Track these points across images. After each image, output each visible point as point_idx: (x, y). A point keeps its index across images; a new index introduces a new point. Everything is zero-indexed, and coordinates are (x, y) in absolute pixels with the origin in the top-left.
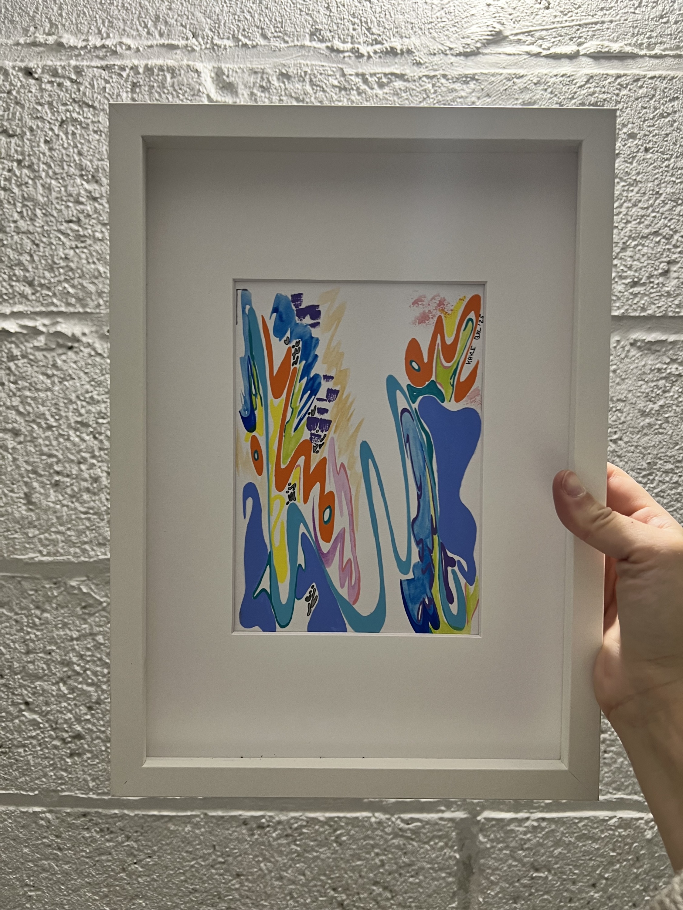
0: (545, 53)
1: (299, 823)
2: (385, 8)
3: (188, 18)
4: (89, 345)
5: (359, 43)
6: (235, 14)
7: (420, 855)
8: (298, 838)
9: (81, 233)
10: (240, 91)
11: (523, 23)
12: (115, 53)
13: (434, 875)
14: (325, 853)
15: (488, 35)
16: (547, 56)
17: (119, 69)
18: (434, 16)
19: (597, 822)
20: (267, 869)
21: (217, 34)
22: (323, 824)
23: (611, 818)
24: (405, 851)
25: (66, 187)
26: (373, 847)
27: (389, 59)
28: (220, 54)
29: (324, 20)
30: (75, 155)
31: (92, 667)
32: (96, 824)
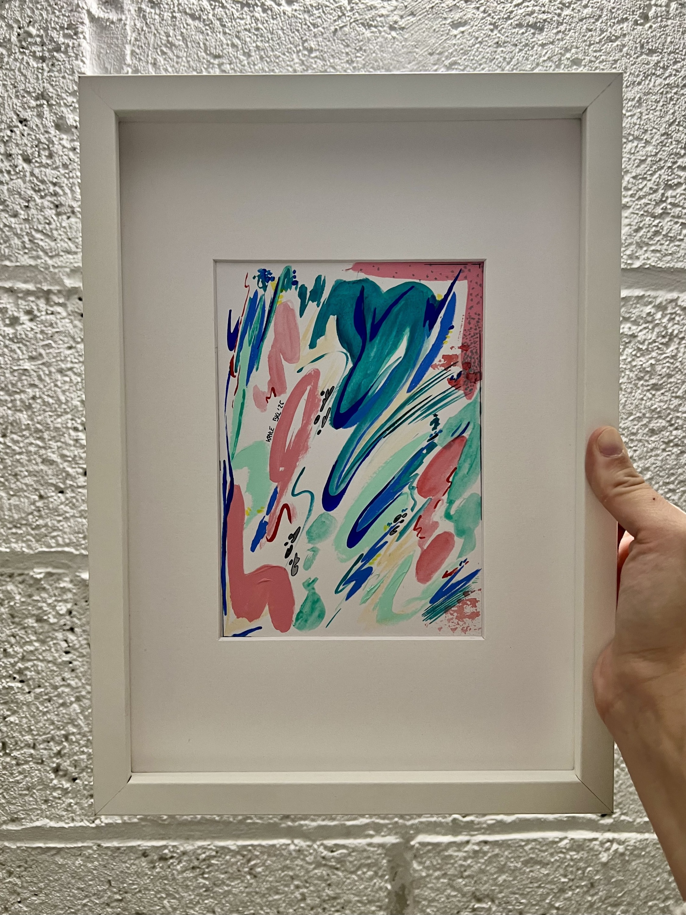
1: (207, 854)
7: (346, 886)
8: (207, 870)
13: (362, 908)
14: (237, 887)
19: (547, 844)
20: (171, 906)
22: (234, 853)
23: (561, 840)
24: (329, 882)
26: (292, 878)
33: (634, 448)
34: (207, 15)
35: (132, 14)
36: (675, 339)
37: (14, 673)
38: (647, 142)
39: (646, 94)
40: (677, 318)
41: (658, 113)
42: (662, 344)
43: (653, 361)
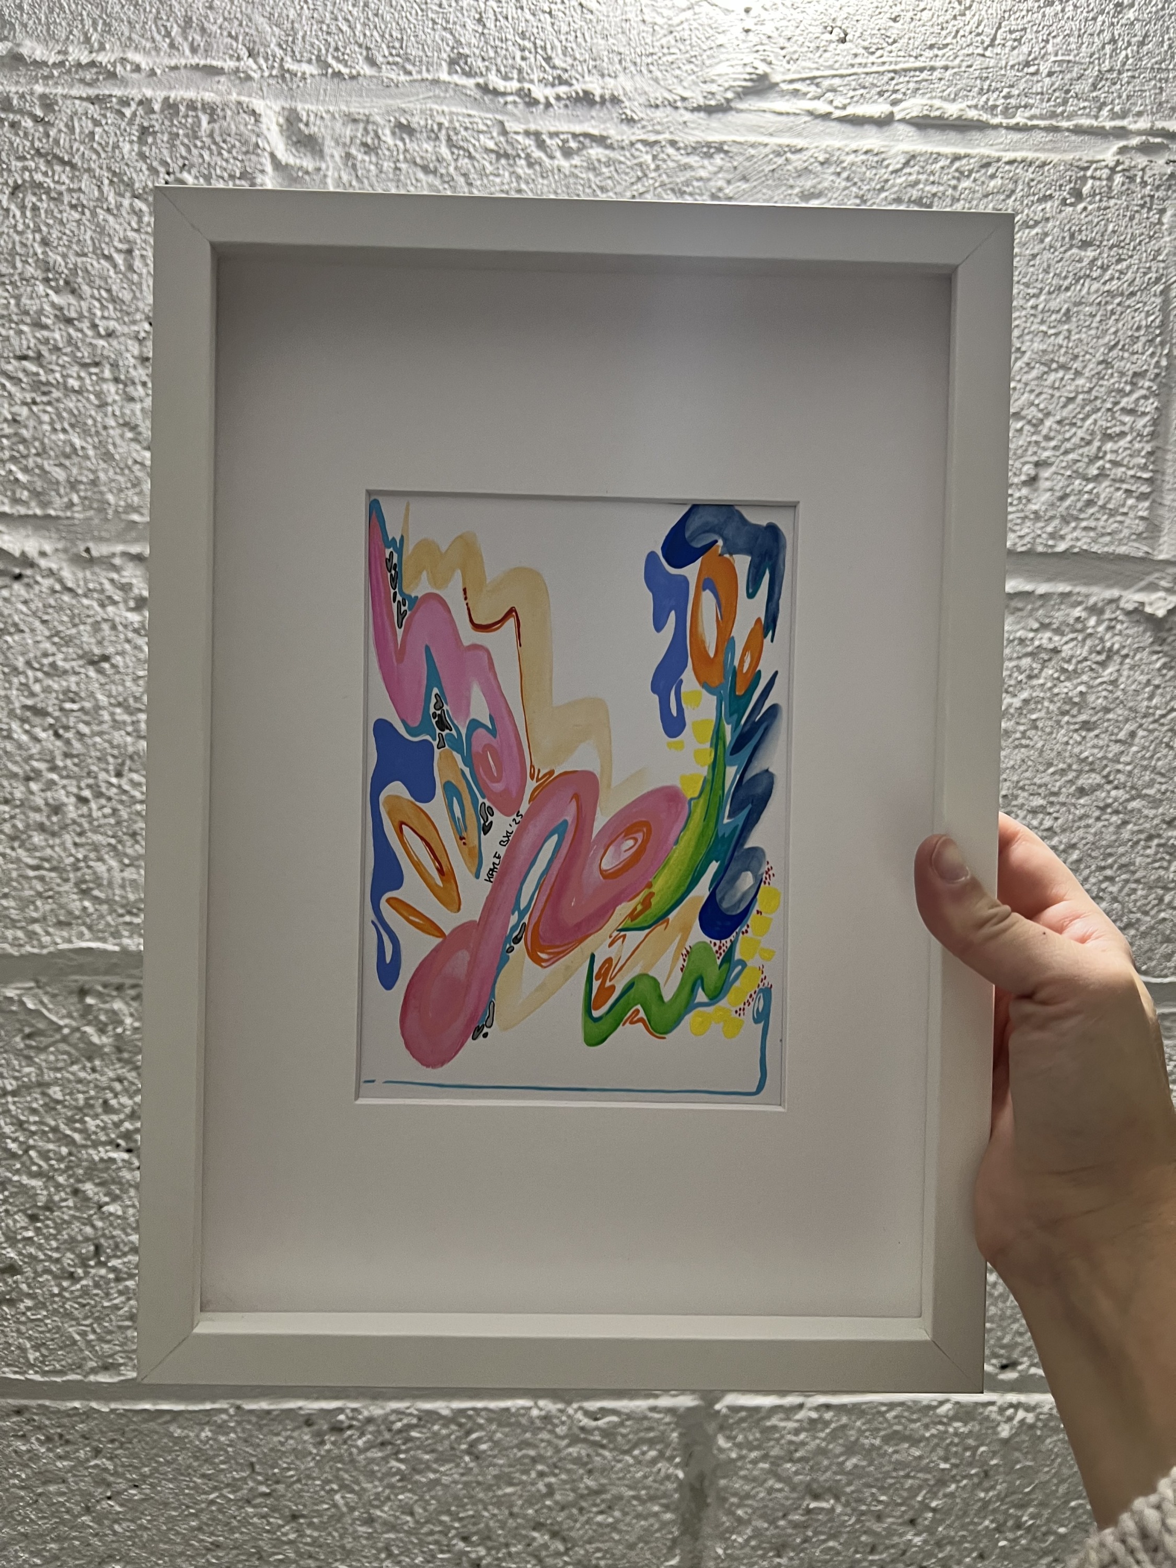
0: (838, 113)
1: (405, 1421)
2: (576, 26)
3: (241, 25)
4: (51, 573)
5: (532, 81)
6: (323, 22)
7: (617, 1473)
8: (403, 1447)
9: (43, 379)
10: (327, 150)
11: (804, 64)
12: (112, 75)
13: (640, 1508)
14: (448, 1473)
15: (745, 80)
16: (841, 120)
17: (118, 103)
18: (657, 44)
19: (918, 1412)
20: (347, 1504)
21: (290, 53)
22: (446, 1421)
23: (941, 1403)
24: (590, 1466)
25: (18, 298)
26: (534, 1460)
27: (580, 111)
28: (295, 86)
29: (473, 41)
30: (36, 245)
31: (41, 1144)
32: (39, 1428)
33: (1055, 815)
34: (447, 168)
35: (335, 162)
36: (1116, 657)
37: (118, 1137)
38: (1078, 373)
39: (1076, 304)
40: (1119, 627)
41: (1093, 332)
42: (1097, 663)
43: (1082, 688)
